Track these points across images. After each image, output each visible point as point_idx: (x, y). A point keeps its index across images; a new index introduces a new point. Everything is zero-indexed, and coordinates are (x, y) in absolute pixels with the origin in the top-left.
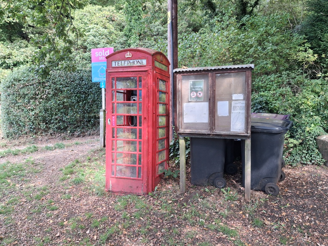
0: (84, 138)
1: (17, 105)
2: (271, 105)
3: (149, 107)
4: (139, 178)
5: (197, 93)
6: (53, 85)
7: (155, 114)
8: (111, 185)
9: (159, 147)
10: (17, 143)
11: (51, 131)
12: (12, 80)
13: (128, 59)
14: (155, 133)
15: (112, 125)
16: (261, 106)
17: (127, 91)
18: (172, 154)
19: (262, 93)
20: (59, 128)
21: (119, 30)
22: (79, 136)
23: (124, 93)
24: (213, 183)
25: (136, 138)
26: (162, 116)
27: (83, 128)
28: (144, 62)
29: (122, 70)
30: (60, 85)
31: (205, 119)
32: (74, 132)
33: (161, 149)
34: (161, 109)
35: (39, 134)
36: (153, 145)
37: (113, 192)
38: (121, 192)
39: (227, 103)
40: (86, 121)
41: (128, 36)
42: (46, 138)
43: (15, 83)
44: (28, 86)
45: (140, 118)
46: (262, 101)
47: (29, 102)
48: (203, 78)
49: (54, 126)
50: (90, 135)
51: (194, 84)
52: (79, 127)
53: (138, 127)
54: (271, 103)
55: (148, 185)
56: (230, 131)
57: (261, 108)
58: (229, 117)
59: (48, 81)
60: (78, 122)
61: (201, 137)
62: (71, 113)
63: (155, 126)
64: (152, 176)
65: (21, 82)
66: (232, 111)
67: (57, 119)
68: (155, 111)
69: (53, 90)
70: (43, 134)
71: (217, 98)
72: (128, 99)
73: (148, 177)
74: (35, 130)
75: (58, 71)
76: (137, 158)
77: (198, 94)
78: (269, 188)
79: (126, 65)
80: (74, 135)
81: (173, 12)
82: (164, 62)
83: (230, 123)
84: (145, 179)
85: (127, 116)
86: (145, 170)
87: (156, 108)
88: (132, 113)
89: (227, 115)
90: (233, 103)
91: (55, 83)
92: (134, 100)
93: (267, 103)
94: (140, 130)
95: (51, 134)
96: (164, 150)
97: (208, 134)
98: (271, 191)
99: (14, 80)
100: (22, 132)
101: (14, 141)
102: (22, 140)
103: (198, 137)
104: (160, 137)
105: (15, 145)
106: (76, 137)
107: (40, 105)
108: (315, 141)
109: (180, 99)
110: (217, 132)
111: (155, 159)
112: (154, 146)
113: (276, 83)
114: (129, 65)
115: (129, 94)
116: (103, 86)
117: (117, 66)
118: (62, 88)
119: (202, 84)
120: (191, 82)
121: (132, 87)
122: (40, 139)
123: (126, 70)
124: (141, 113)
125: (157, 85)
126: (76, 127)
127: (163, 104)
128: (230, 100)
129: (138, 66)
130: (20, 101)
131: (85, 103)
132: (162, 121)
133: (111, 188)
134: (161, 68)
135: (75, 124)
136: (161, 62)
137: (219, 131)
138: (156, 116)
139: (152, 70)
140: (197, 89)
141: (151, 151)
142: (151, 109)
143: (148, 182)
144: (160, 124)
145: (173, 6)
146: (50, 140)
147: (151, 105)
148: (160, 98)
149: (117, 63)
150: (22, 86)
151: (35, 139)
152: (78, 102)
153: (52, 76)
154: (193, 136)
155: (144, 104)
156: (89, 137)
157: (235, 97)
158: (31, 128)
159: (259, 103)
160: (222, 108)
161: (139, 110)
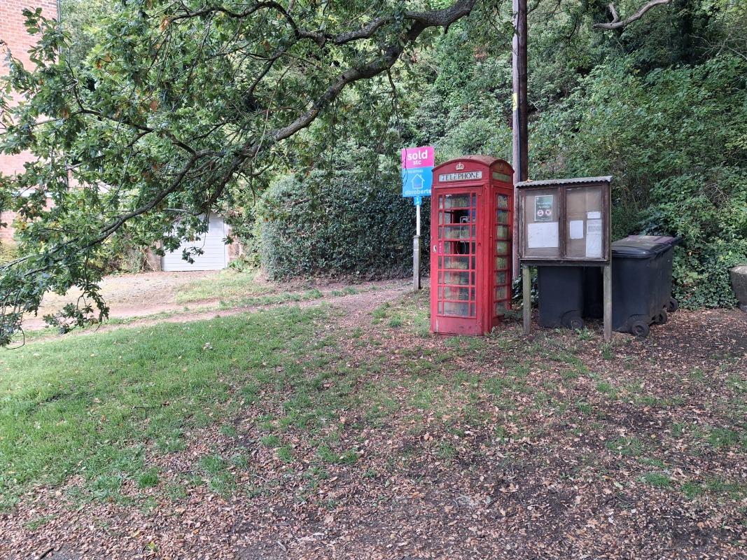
0: (379, 283)
1: (287, 232)
2: (673, 223)
3: (484, 229)
4: (472, 317)
5: (544, 211)
6: (336, 200)
7: (492, 238)
8: (437, 326)
9: (497, 280)
10: (289, 287)
11: (333, 271)
12: (281, 195)
13: (460, 171)
14: (492, 263)
15: (439, 253)
16: (656, 226)
17: (455, 211)
18: (517, 296)
19: (662, 206)
20: (344, 266)
21: (425, 80)
22: (372, 279)
23: (451, 213)
24: (567, 324)
25: (468, 268)
26: (502, 241)
27: (378, 267)
28: (480, 175)
29: (451, 186)
30: (346, 200)
31: (554, 243)
32: (365, 274)
33: (499, 284)
34: (500, 232)
35: (315, 275)
36: (489, 276)
37: (440, 334)
38: (450, 334)
39: (581, 222)
40: (383, 256)
41: (443, 93)
42: (326, 281)
43: (284, 198)
44: (301, 203)
45: (473, 244)
46: (660, 218)
47: (303, 227)
48: (553, 193)
49: (336, 263)
50: (388, 278)
51: (541, 200)
52: (372, 264)
53: (470, 255)
54: (672, 221)
55: (483, 325)
56: (585, 256)
57: (656, 229)
58: (584, 239)
59: (329, 195)
60: (370, 258)
61: (550, 265)
62: (360, 244)
63: (493, 254)
64: (489, 315)
65: (292, 197)
66: (587, 233)
67: (341, 253)
68: (492, 235)
69: (335, 209)
70: (323, 275)
71: (568, 217)
72: (457, 221)
73: (483, 315)
74: (311, 270)
75: (342, 179)
76: (470, 292)
77: (546, 213)
78: (637, 327)
79: (457, 179)
80: (365, 277)
81: (521, 94)
82: (505, 171)
83: (584, 247)
84: (480, 318)
85: (455, 242)
86: (480, 307)
87: (494, 232)
88: (462, 239)
89: (582, 237)
90: (588, 222)
91: (338, 198)
92: (465, 222)
93: (666, 221)
94: (473, 258)
95: (333, 275)
96: (504, 286)
97: (558, 261)
98: (640, 332)
99: (283, 194)
100: (294, 272)
101: (284, 285)
102: (296, 283)
103: (547, 265)
104: (499, 268)
105: (287, 290)
106: (369, 281)
107: (319, 231)
108: (728, 275)
109: (523, 219)
110: (569, 257)
111: (492, 295)
112: (491, 279)
113: (686, 189)
114: (461, 179)
115: (457, 215)
116: (418, 202)
117: (445, 180)
118: (349, 204)
119: (549, 200)
120: (537, 197)
121: (463, 205)
122: (318, 283)
123: (457, 186)
124: (474, 238)
125: (495, 201)
126: (369, 266)
127: (504, 226)
128: (585, 220)
129: (472, 180)
130: (291, 226)
131: (382, 227)
132: (501, 247)
133: (437, 329)
134: (500, 179)
135: (367, 261)
136: (501, 172)
137: (571, 257)
138: (494, 240)
139: (489, 185)
140: (545, 207)
141: (486, 283)
142: (486, 232)
143: (483, 321)
144: (498, 252)
145: (521, 86)
146: (332, 285)
147: (486, 227)
148: (499, 218)
149: (445, 176)
150: (293, 203)
151: (313, 282)
152: (371, 226)
153: (334, 186)
154: (541, 265)
155: (478, 227)
156: (388, 282)
157: (591, 215)
158: (306, 266)
159: (654, 222)
160: (575, 229)
161: (473, 233)
